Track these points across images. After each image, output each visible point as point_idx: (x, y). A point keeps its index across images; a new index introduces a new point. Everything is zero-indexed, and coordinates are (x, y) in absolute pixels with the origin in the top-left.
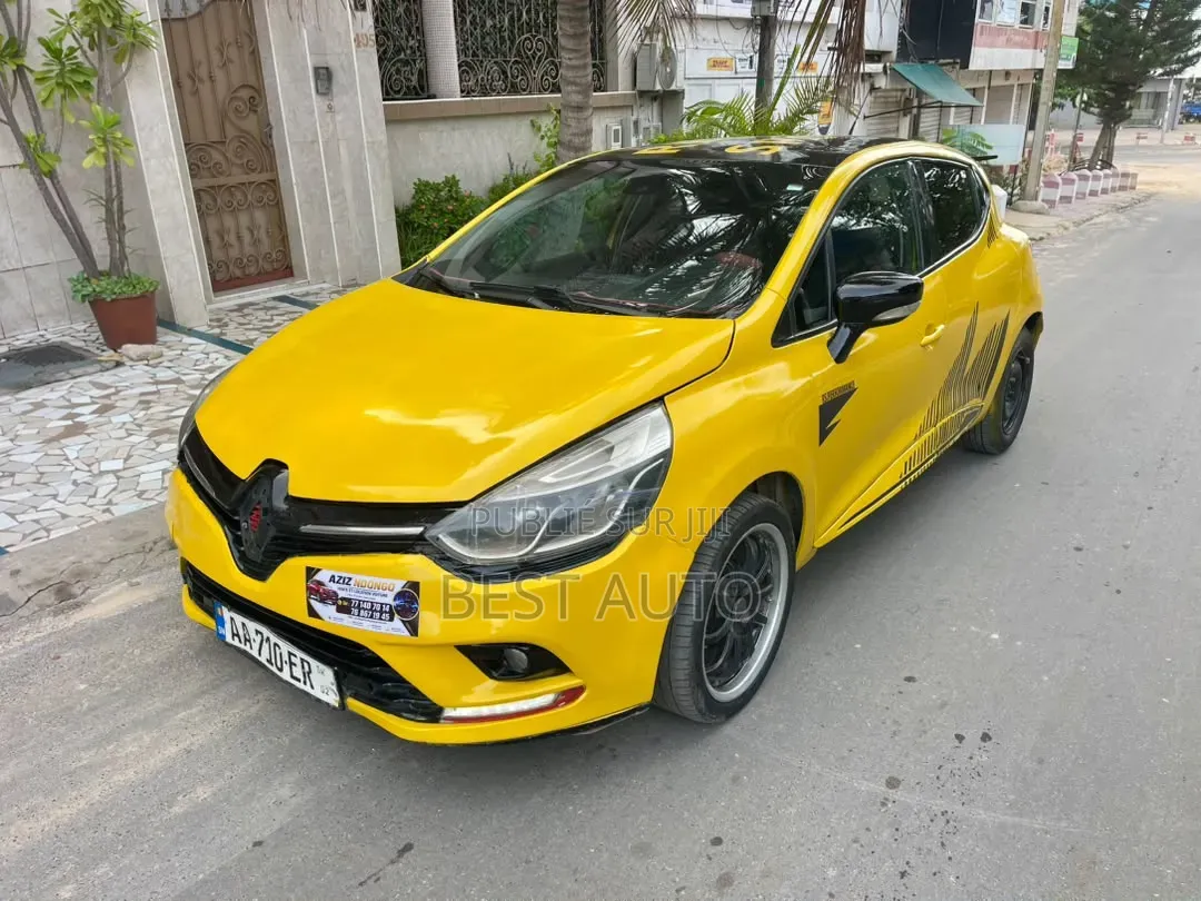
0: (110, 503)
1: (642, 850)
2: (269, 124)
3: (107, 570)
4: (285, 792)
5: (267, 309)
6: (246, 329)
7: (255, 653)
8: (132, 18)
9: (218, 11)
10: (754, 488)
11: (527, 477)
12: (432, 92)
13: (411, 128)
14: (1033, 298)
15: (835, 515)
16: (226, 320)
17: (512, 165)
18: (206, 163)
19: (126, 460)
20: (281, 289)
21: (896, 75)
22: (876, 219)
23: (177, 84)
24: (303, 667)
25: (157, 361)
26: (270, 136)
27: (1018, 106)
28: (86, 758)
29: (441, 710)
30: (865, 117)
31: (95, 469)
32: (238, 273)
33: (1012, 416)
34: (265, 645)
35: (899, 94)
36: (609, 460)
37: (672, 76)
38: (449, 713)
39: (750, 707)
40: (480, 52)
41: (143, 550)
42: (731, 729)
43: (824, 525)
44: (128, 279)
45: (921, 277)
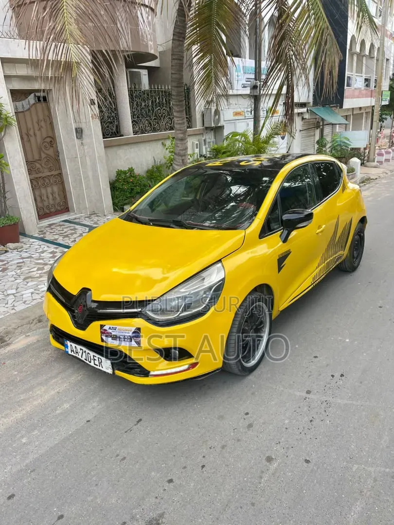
0: (14, 306)
1: (221, 417)
2: (58, 151)
3: (16, 331)
4: (95, 404)
5: (61, 226)
6: (54, 235)
7: (80, 357)
8: (6, 115)
9: (36, 108)
10: (255, 290)
11: (176, 290)
12: (122, 133)
13: (115, 149)
14: (362, 210)
15: (286, 299)
16: (45, 231)
17: (155, 161)
18: (34, 169)
19: (16, 289)
20: (65, 217)
21: (312, 113)
22: (303, 182)
23: (22, 138)
24: (99, 360)
25: (21, 249)
26: (59, 156)
27: (366, 121)
28: (22, 397)
29: (149, 372)
30: (300, 131)
31: (5, 293)
32: (48, 212)
33: (357, 256)
34: (84, 354)
35: (314, 120)
36: (203, 283)
37: (219, 120)
38: (152, 373)
39: (258, 369)
40: (140, 116)
41: (29, 323)
42: (251, 377)
43: (283, 302)
44: (8, 218)
45: (311, 210)
